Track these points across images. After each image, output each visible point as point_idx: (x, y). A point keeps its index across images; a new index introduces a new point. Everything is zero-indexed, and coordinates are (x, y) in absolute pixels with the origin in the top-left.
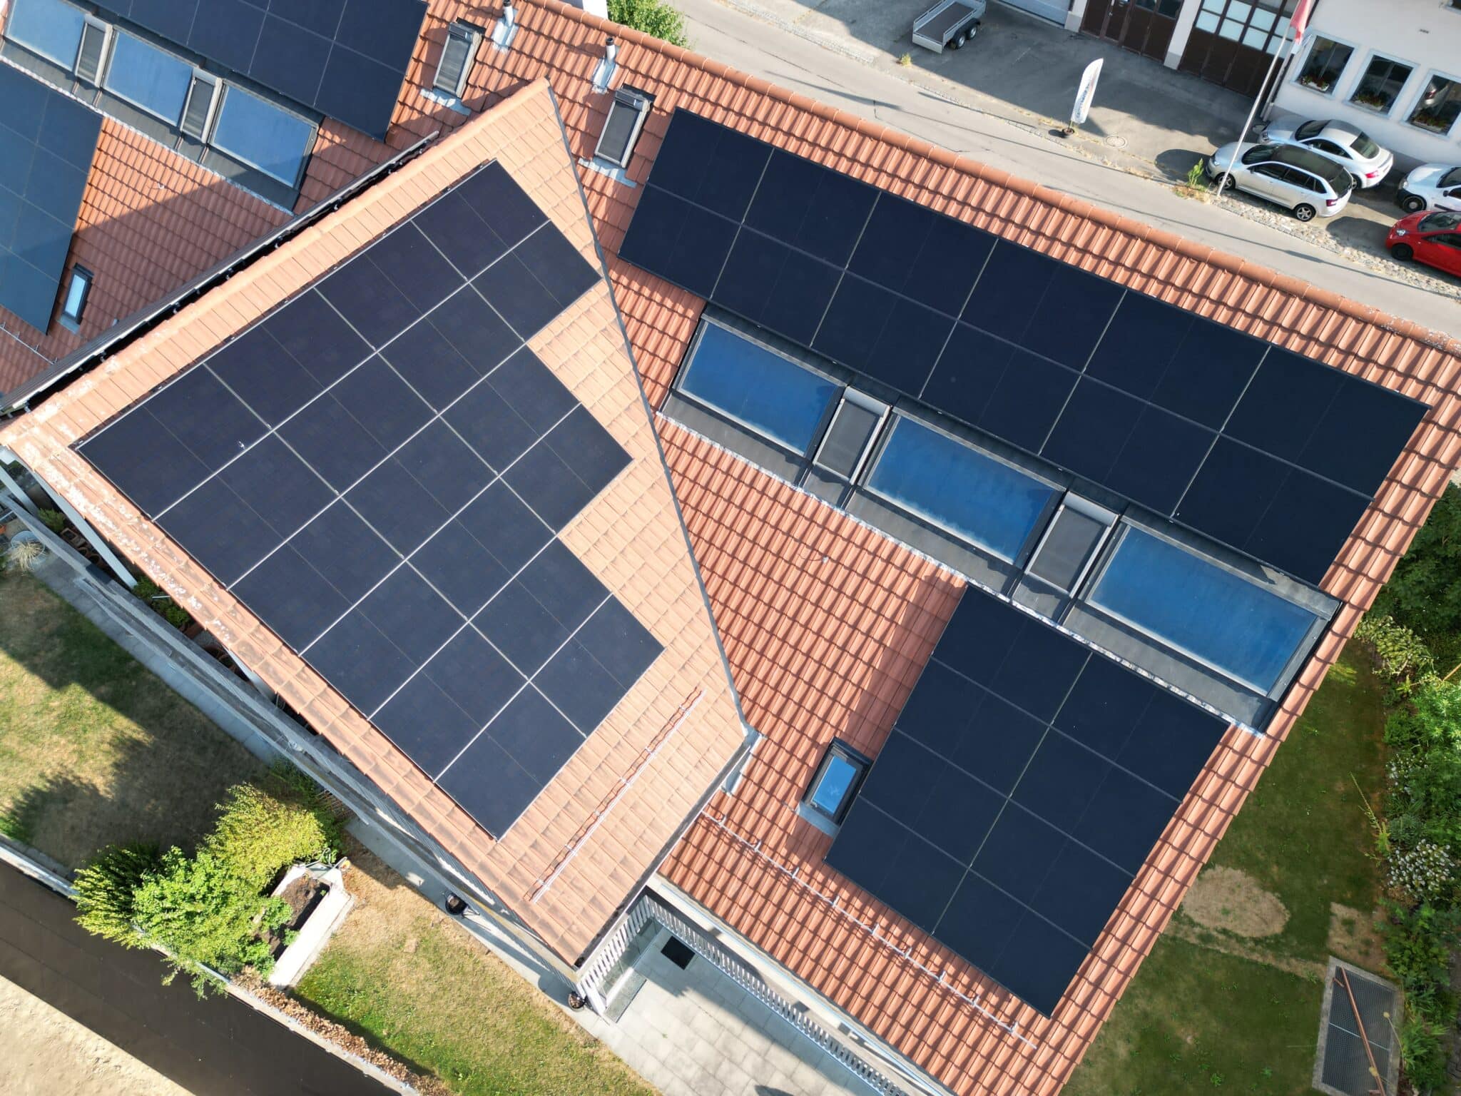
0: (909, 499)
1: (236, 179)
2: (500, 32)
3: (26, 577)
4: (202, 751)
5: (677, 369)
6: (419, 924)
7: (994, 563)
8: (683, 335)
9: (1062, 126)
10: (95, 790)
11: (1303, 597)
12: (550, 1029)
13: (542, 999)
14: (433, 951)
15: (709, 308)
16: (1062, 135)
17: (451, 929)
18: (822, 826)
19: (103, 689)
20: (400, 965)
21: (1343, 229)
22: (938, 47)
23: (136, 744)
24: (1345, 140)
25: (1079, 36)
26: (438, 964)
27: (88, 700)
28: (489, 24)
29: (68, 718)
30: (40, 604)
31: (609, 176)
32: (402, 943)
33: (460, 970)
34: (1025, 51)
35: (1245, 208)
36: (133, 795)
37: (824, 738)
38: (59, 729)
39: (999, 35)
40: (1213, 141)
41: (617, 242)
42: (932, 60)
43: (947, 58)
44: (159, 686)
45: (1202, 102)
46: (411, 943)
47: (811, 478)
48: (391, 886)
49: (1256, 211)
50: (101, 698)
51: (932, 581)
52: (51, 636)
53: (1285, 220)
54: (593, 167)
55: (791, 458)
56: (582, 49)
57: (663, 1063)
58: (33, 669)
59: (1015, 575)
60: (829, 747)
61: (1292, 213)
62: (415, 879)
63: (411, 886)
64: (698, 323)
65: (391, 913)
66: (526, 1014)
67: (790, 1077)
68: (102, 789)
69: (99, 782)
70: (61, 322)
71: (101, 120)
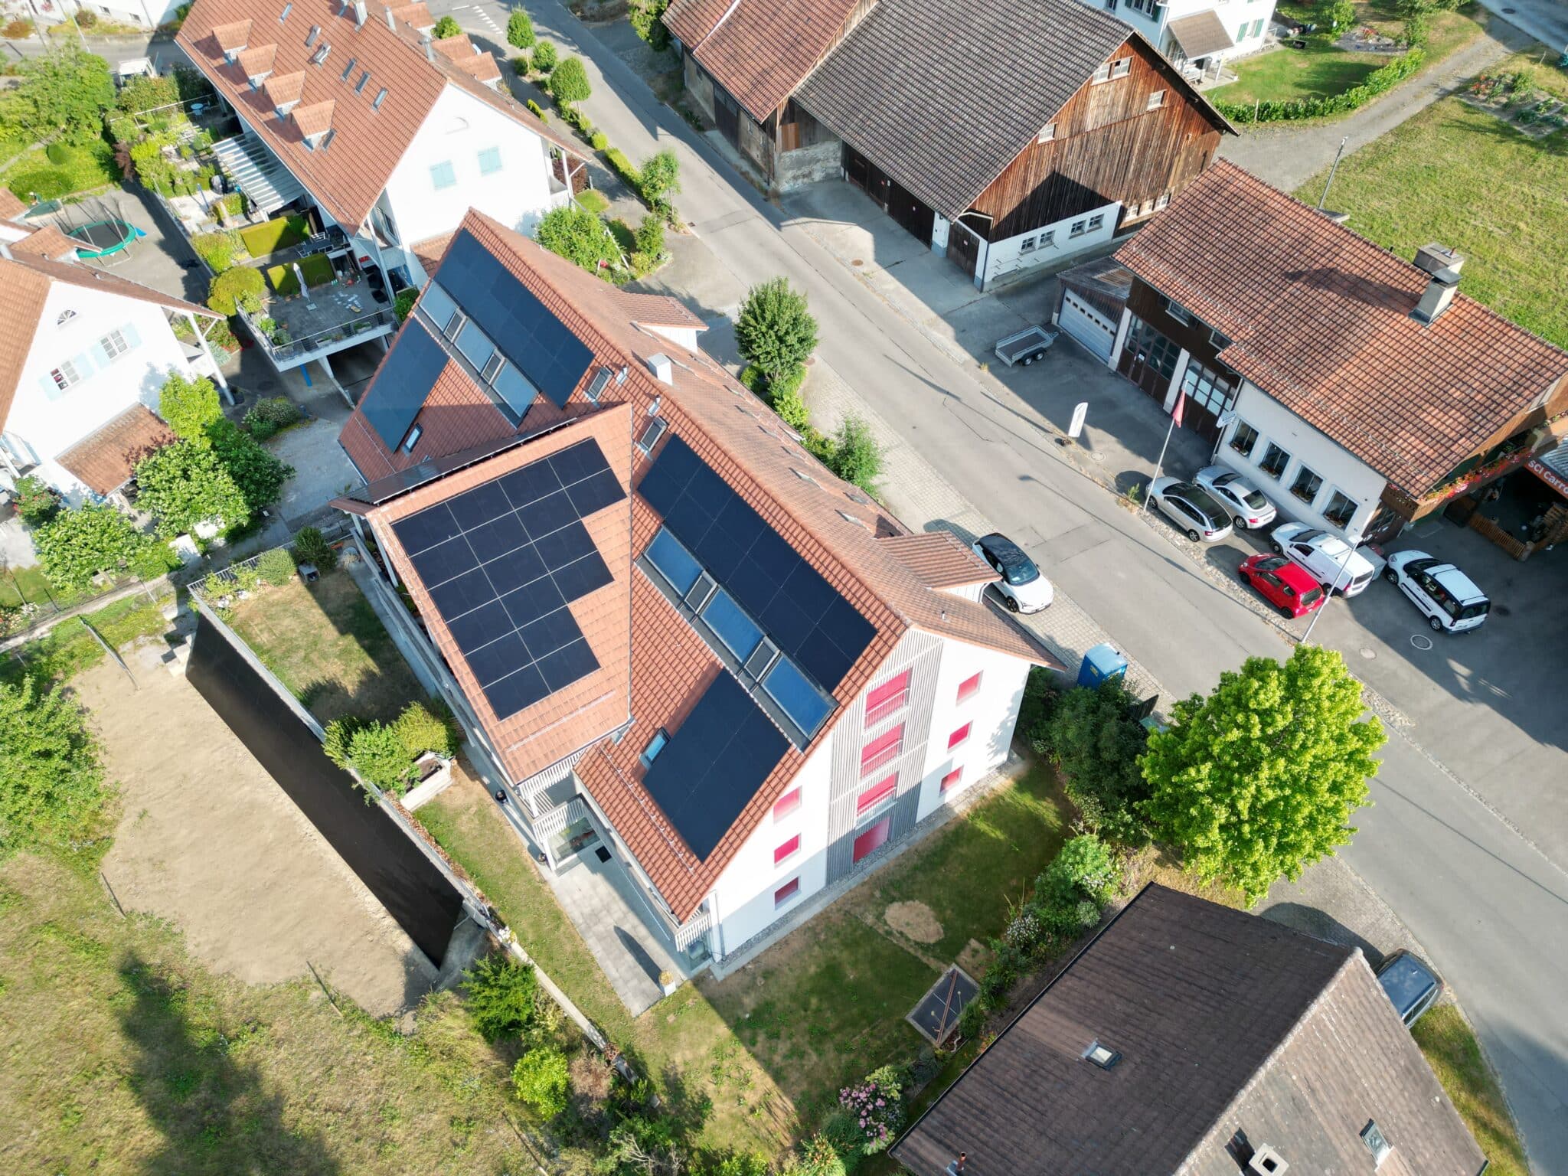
1: (498, 405)
2: (620, 377)
3: (346, 572)
4: (404, 687)
5: (647, 545)
6: (480, 801)
7: (735, 660)
8: (653, 531)
9: (1062, 435)
10: (346, 692)
12: (525, 869)
13: (526, 854)
14: (483, 816)
15: (664, 522)
16: (1063, 444)
17: (494, 809)
18: (646, 765)
19: (366, 642)
20: (464, 818)
21: (1219, 554)
22: (1010, 361)
23: (374, 674)
24: (1242, 492)
25: (1115, 374)
26: (483, 822)
27: (356, 646)
28: (617, 372)
29: (345, 652)
30: (348, 589)
31: (644, 452)
32: (469, 808)
33: (493, 829)
34: (1071, 377)
35: (1158, 523)
36: (362, 699)
37: (657, 725)
38: (339, 657)
39: (1060, 361)
40: (1161, 468)
42: (1003, 371)
43: (1015, 371)
44: (393, 648)
46: (474, 809)
47: (683, 607)
48: (473, 780)
49: (1164, 526)
50: (363, 646)
51: (713, 664)
52: (348, 608)
53: (1180, 537)
54: (639, 447)
55: (677, 595)
56: (648, 395)
57: (574, 902)
58: (335, 623)
59: (740, 667)
60: (659, 730)
61: (1185, 534)
62: (486, 780)
63: (483, 783)
64: (659, 528)
66: (515, 859)
67: (634, 927)
68: (350, 692)
69: (350, 688)
70: (403, 449)
71: (449, 359)
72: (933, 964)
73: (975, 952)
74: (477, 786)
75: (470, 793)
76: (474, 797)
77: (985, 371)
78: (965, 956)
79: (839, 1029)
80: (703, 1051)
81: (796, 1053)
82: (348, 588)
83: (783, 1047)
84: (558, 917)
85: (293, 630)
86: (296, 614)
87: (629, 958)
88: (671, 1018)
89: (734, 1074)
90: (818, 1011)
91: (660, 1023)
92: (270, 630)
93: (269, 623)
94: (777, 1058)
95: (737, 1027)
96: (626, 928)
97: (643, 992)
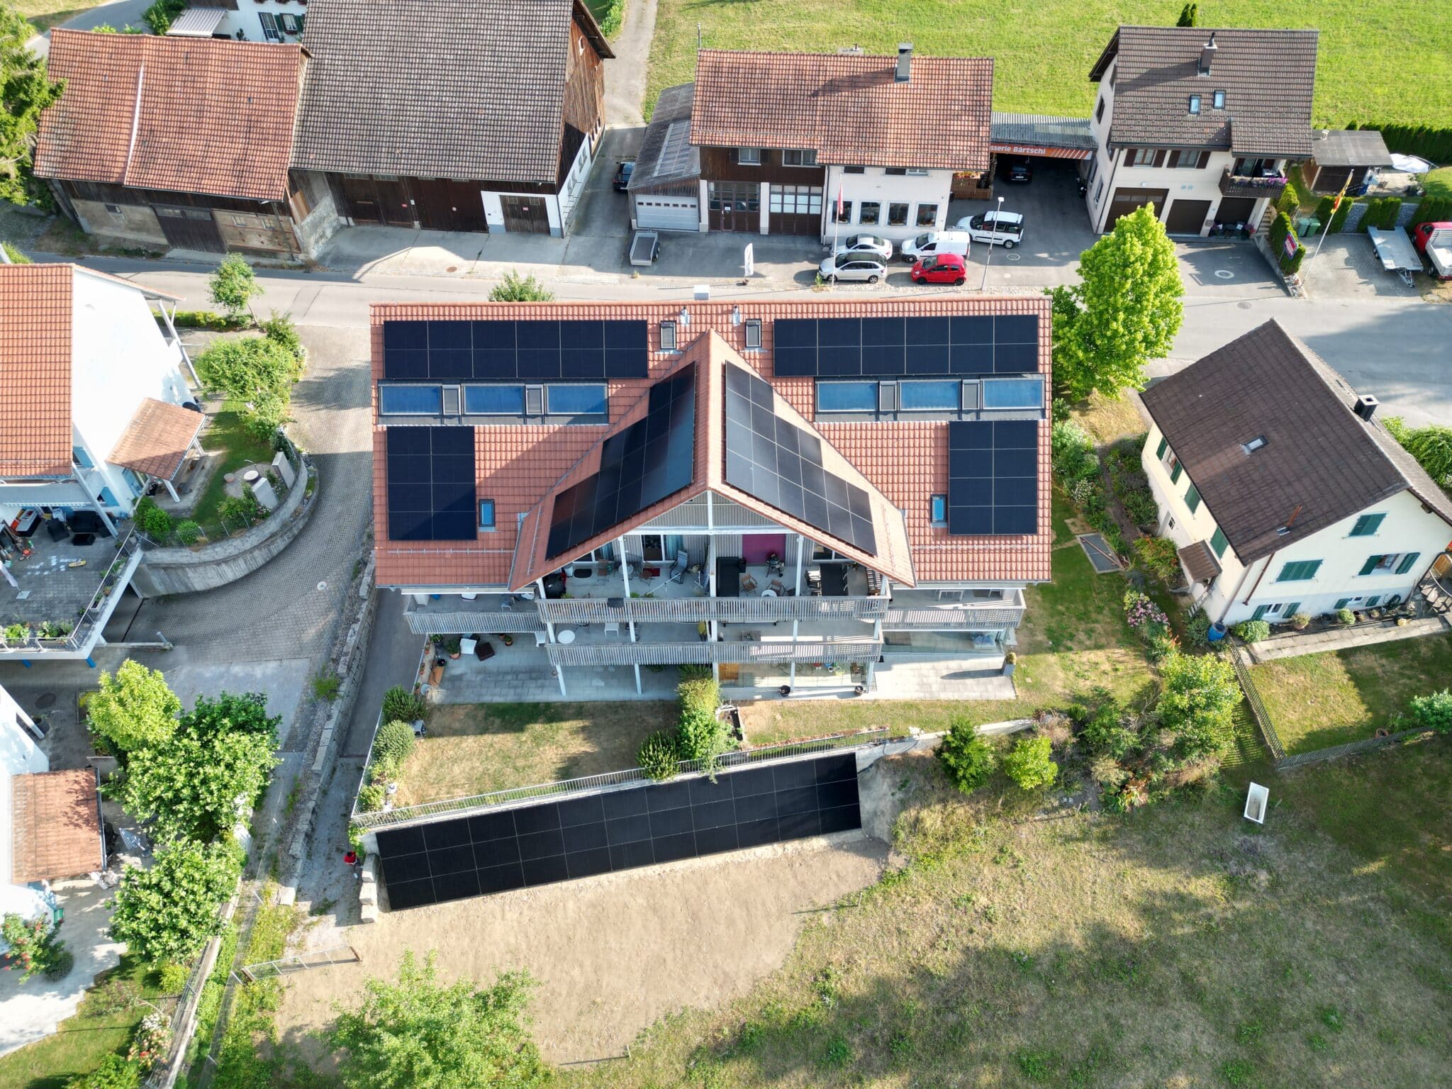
0: (916, 406)
2: (683, 319)
3: (439, 707)
5: (814, 405)
6: (775, 709)
7: (951, 412)
8: (811, 392)
9: (741, 280)
10: (586, 753)
11: (1035, 377)
12: (857, 707)
13: (844, 701)
14: (789, 713)
15: (816, 379)
16: (744, 284)
17: (788, 703)
18: (942, 526)
19: (543, 719)
20: (781, 724)
21: (891, 279)
22: (649, 263)
23: (583, 729)
24: (869, 241)
25: (709, 233)
26: (795, 715)
28: (677, 318)
29: (537, 739)
30: (464, 711)
31: (756, 352)
32: (775, 719)
33: (805, 712)
34: (690, 251)
35: (849, 287)
36: (605, 744)
37: (928, 497)
38: (538, 745)
39: (671, 247)
40: (812, 261)
41: (769, 373)
42: (648, 270)
43: (656, 267)
44: (566, 706)
45: (791, 246)
46: (778, 717)
47: (881, 416)
48: (750, 705)
49: (853, 286)
51: (936, 428)
52: (486, 719)
53: (867, 285)
54: (747, 351)
55: (870, 413)
56: (723, 313)
57: (904, 692)
58: (495, 732)
59: (960, 412)
60: (931, 500)
61: (868, 282)
62: (757, 697)
63: (758, 700)
64: (814, 387)
65: (760, 713)
66: (843, 709)
67: (949, 667)
68: (589, 750)
69: (583, 749)
70: (481, 530)
71: (473, 428)
72: (1070, 544)
73: (1073, 524)
74: (759, 705)
77: (640, 277)
78: (1073, 530)
79: (1085, 606)
80: (1061, 674)
81: (1089, 633)
82: (461, 713)
83: (1082, 636)
84: (909, 706)
85: (472, 769)
86: (455, 761)
87: (969, 681)
88: (1029, 680)
89: (1087, 667)
90: (1068, 609)
91: (1029, 688)
92: (456, 786)
93: (444, 783)
94: (1088, 643)
95: (1053, 650)
96: (945, 673)
97: (1000, 686)
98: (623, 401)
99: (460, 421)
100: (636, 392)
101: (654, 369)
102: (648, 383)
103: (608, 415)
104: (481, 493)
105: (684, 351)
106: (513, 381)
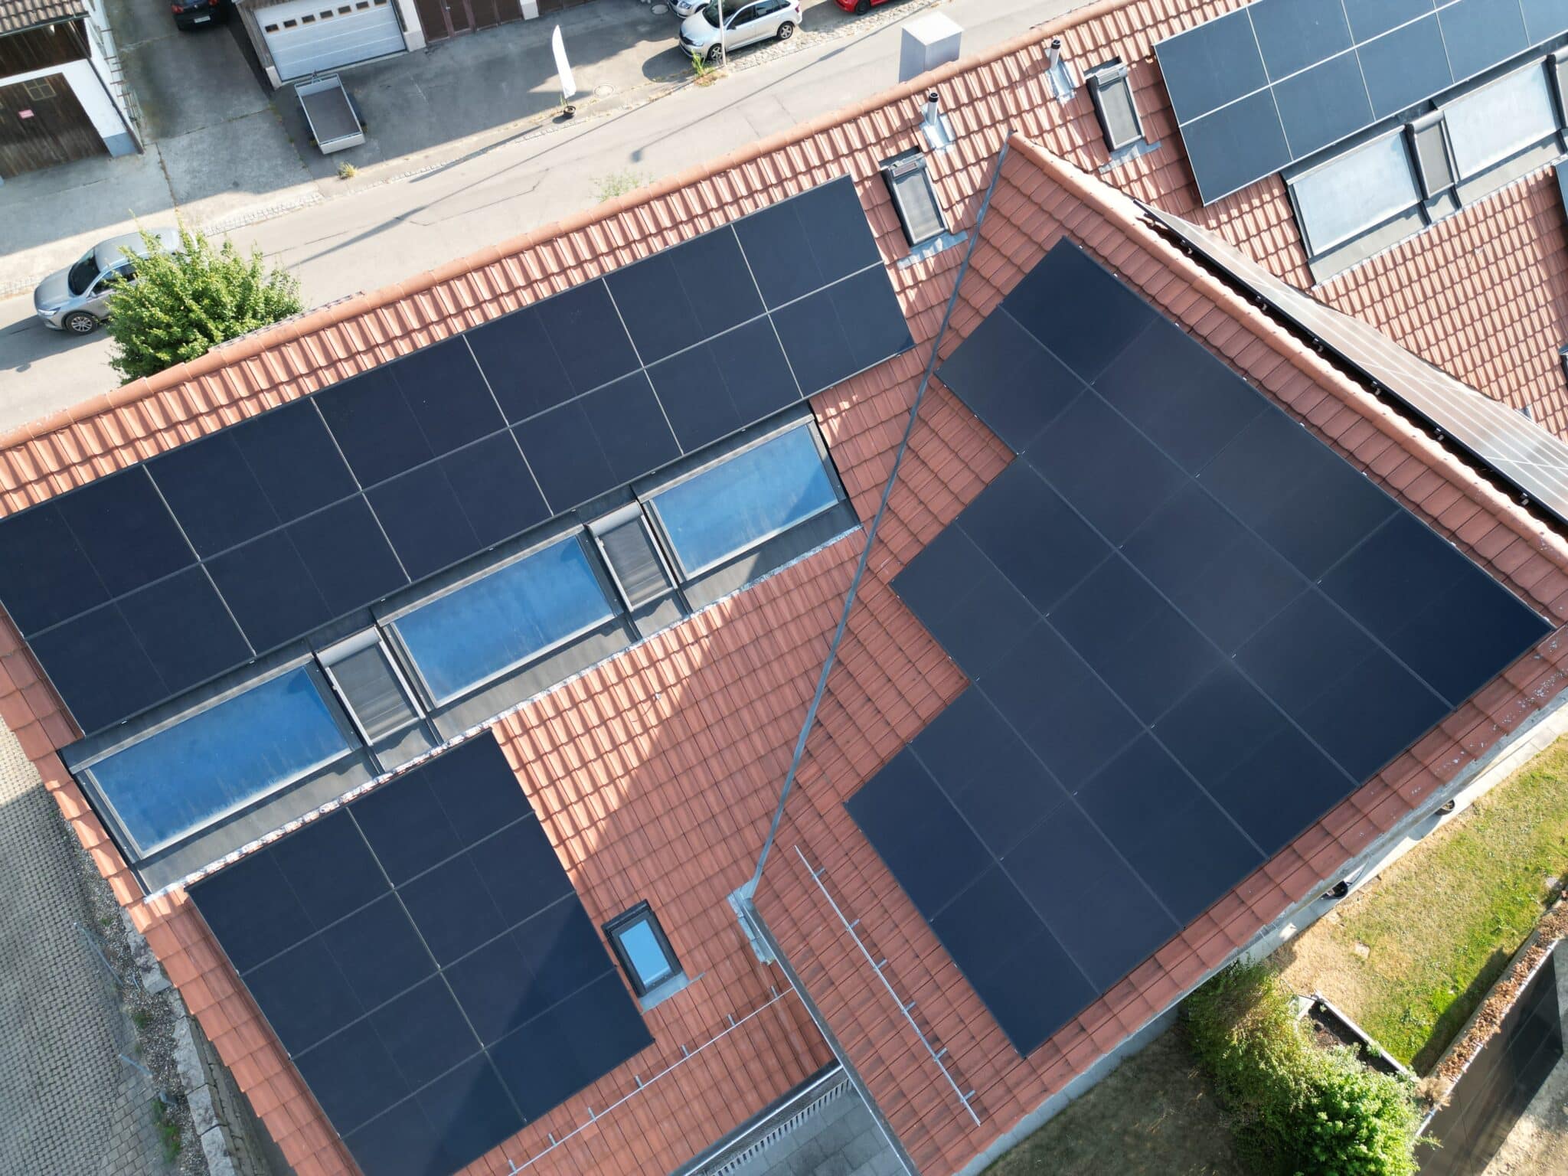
0: (1485, 157)
2: (932, 134)
5: (1300, 243)
6: (1344, 934)
7: (1545, 142)
8: (1283, 214)
9: (558, 111)
14: (1370, 930)
15: (1284, 173)
16: (568, 116)
20: (1381, 965)
21: (809, 19)
25: (430, 48)
26: (1385, 928)
31: (1136, 159)
32: (1358, 959)
33: (1393, 907)
34: (419, 91)
35: (751, 59)
37: (1556, 358)
42: (363, 154)
43: (379, 141)
46: (1361, 950)
48: (1292, 957)
49: (760, 55)
51: (1530, 191)
54: (1115, 166)
55: (1408, 213)
56: (1025, 77)
59: (1560, 134)
60: (1562, 361)
62: (1289, 931)
63: (1297, 936)
64: (1288, 194)
65: (1321, 964)
66: (1444, 858)
70: (647, 1005)
71: (487, 736)
74: (1305, 947)
75: (1322, 958)
76: (1330, 949)
98: (870, 444)
99: (433, 738)
100: (895, 401)
101: (915, 315)
102: (911, 363)
103: (847, 502)
104: (600, 908)
105: (973, 231)
106: (545, 532)
